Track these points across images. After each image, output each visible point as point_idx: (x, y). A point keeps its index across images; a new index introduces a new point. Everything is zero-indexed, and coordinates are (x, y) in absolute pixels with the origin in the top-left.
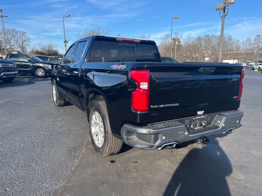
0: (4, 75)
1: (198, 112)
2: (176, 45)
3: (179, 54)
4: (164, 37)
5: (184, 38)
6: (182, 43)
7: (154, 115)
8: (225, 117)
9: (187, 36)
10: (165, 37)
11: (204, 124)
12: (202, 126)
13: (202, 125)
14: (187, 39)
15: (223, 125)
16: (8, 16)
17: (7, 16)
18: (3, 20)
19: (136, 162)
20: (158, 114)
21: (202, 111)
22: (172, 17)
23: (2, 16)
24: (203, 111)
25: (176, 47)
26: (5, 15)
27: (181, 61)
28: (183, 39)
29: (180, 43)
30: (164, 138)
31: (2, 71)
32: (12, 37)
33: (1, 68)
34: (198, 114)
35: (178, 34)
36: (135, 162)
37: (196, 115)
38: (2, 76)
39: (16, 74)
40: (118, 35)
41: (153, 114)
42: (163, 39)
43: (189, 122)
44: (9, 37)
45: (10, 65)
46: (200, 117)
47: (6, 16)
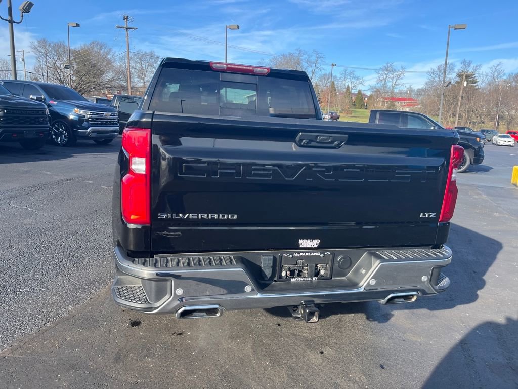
0: (93, 132)
1: (301, 241)
2: (462, 88)
3: (467, 107)
4: (436, 69)
5: (484, 73)
6: (481, 83)
7: (168, 235)
8: (378, 262)
9: (491, 68)
10: (439, 69)
11: (322, 272)
12: (315, 276)
13: (317, 274)
14: (491, 76)
15: (373, 282)
16: (136, 29)
17: (136, 27)
18: (128, 35)
19: (181, 334)
20: (179, 235)
21: (313, 238)
22: (450, 26)
23: (127, 29)
24: (318, 241)
25: (461, 92)
26: (132, 27)
27: (470, 123)
28: (482, 74)
29: (475, 85)
30: (180, 292)
31: (90, 125)
32: (148, 66)
33: (89, 118)
34: (301, 246)
35: (470, 63)
36: (178, 334)
37: (297, 247)
38: (89, 133)
39: (114, 131)
40: (333, 65)
41: (164, 234)
42: (433, 73)
43: (271, 262)
44: (144, 66)
45: (105, 113)
46: (307, 254)
47: (134, 29)
